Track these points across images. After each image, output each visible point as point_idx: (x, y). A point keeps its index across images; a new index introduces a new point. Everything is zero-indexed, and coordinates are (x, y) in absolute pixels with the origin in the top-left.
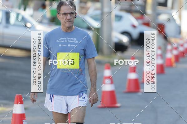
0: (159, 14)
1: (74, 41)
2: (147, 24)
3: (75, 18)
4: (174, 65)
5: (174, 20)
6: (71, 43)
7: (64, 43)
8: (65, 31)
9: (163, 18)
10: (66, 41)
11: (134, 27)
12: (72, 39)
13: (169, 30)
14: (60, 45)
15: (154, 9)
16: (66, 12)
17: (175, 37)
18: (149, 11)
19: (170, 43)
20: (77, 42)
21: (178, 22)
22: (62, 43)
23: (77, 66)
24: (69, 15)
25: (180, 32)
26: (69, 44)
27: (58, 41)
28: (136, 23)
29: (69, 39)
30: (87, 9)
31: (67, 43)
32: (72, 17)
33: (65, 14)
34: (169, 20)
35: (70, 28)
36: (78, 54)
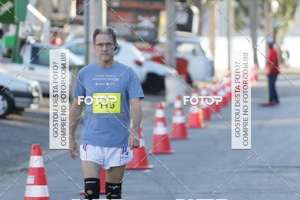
0: (179, 43)
1: (114, 79)
2: (159, 60)
4: (203, 125)
5: (204, 53)
6: (110, 82)
7: (102, 81)
8: (103, 66)
9: (184, 50)
10: (104, 79)
11: (139, 64)
12: (111, 76)
13: (195, 68)
14: (97, 84)
15: (170, 36)
16: (102, 42)
17: (204, 80)
18: (162, 38)
19: (197, 90)
20: (117, 80)
21: (209, 55)
22: (99, 82)
23: (117, 109)
24: (105, 46)
25: (212, 73)
26: (107, 82)
27: (95, 79)
28: (141, 57)
29: (107, 76)
31: (105, 82)
32: (109, 49)
33: (101, 45)
34: (194, 52)
36: (120, 94)
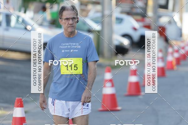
0: (160, 17)
1: (76, 46)
2: (148, 27)
3: (77, 22)
4: (175, 68)
5: (175, 23)
7: (67, 49)
8: (67, 37)
9: (164, 20)
10: (69, 47)
11: (135, 29)
12: (74, 44)
13: (170, 32)
14: (63, 51)
15: (155, 12)
16: (68, 17)
17: (176, 40)
18: (150, 13)
19: (171, 46)
20: (79, 47)
21: (179, 24)
22: (64, 49)
23: (80, 71)
24: (71, 20)
25: (181, 35)
26: (72, 49)
27: (61, 47)
28: (137, 25)
29: (71, 44)
30: (88, 11)
32: (74, 22)
33: (67, 19)
34: (170, 23)
35: (72, 33)
36: (81, 59)
